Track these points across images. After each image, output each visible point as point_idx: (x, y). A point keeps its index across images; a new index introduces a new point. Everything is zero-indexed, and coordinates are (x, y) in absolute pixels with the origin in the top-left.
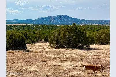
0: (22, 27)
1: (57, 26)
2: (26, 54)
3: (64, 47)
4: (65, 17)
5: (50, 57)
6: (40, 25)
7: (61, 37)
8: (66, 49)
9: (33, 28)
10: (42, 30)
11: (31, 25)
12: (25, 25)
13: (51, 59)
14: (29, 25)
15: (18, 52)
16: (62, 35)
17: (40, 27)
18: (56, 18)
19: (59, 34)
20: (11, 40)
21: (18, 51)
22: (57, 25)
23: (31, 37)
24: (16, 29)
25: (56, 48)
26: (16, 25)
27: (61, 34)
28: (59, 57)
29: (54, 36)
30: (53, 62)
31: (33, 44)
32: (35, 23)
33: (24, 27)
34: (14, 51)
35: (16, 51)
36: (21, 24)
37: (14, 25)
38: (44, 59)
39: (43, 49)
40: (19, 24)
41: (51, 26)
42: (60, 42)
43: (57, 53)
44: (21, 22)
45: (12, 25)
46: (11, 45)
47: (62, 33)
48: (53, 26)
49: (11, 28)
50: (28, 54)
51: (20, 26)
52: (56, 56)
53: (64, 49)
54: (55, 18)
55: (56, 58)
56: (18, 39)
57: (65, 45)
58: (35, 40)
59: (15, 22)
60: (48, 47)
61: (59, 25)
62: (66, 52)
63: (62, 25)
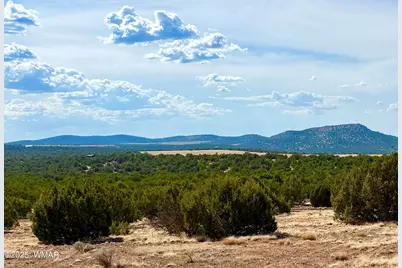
0: (233, 162)
1: (340, 159)
2: (282, 244)
3: (374, 221)
4: (360, 131)
5: (352, 247)
6: (289, 156)
7: (365, 191)
8: (381, 224)
9: (270, 165)
10: (297, 169)
11: (260, 154)
12: (242, 153)
13: (357, 252)
14: (256, 156)
15: (256, 240)
16: (366, 186)
17: (290, 160)
18: (334, 132)
19: (359, 184)
20: (227, 206)
21: (254, 237)
22: (341, 156)
23: (274, 195)
24: (213, 167)
25: (353, 224)
26: (212, 152)
27: (364, 184)
28: (372, 244)
29: (346, 189)
30: (364, 259)
31: (285, 214)
32: (272, 148)
33: (238, 160)
34: (242, 238)
35: (248, 237)
36: (227, 152)
37: (202, 152)
38: (340, 254)
39: (320, 227)
40: (220, 152)
41: (322, 158)
42: (364, 204)
43: (363, 236)
44: (227, 142)
45: (195, 153)
46: (227, 219)
47: (366, 179)
48: (329, 159)
49: (192, 166)
50: (289, 243)
51: (223, 156)
52: (365, 244)
53: (376, 225)
54: (330, 134)
55: (367, 248)
56: (249, 200)
57: (375, 213)
58: (289, 203)
59: (205, 144)
60: (332, 222)
61: (344, 156)
62: (384, 233)
63: (354, 155)
